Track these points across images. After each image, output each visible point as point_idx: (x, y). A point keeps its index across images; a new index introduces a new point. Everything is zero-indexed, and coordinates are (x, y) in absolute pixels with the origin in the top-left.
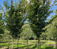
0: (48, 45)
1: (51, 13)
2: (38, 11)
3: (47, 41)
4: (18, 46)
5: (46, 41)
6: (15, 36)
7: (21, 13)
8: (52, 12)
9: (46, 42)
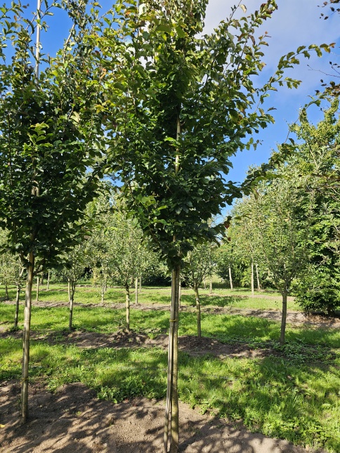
0: (244, 313)
1: (259, 128)
2: (178, 108)
3: (242, 294)
4: (71, 319)
5: (239, 294)
6: (43, 262)
7: (77, 118)
8: (264, 125)
9: (239, 299)
